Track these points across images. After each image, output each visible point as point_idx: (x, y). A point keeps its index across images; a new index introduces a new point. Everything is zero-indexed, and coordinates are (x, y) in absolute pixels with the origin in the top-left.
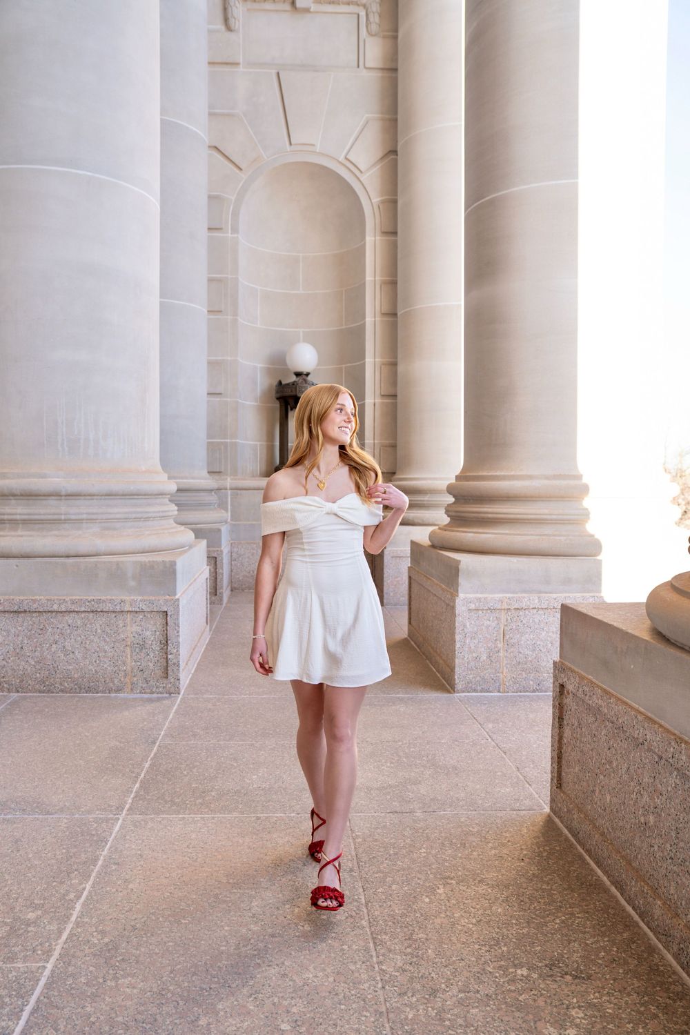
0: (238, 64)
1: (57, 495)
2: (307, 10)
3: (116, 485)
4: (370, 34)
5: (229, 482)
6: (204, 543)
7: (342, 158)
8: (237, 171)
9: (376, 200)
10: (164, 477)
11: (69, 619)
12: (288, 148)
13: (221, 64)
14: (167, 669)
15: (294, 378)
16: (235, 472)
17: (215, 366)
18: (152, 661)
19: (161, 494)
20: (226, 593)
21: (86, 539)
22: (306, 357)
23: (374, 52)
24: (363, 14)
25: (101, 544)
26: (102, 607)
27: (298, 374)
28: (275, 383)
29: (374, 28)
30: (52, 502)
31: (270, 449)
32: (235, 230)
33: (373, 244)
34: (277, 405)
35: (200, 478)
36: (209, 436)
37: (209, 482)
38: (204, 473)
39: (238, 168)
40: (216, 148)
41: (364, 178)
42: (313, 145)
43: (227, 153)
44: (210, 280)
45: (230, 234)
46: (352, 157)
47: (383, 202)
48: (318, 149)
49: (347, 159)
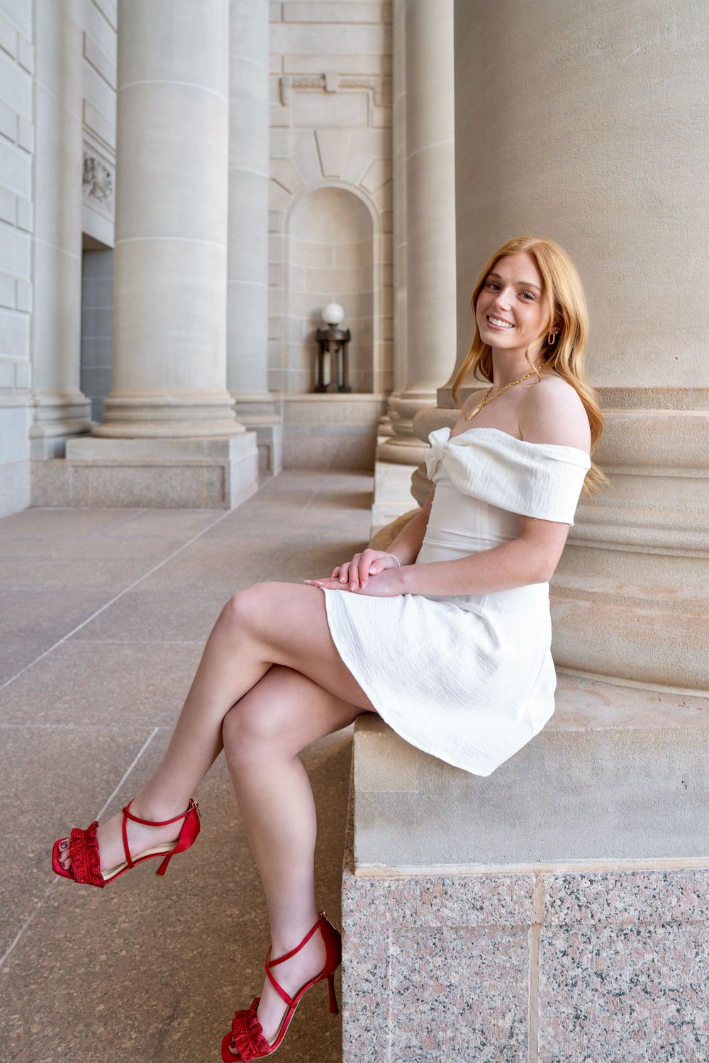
0: (287, 127)
1: (168, 406)
2: (333, 92)
3: (199, 401)
4: (376, 105)
5: (282, 397)
6: (253, 435)
7: (357, 184)
8: (287, 193)
9: (380, 211)
10: (228, 396)
11: (174, 470)
12: (321, 178)
13: (278, 127)
14: (224, 496)
15: (327, 328)
16: (286, 391)
17: (273, 321)
18: (216, 492)
19: (224, 406)
20: (277, 469)
21: (183, 429)
22: (335, 313)
23: (378, 116)
24: (371, 93)
25: (191, 432)
26: (191, 464)
27: (331, 325)
28: (315, 329)
29: (378, 102)
30: (166, 410)
31: (312, 374)
32: (287, 232)
33: (378, 238)
34: (316, 345)
35: (262, 394)
36: (269, 365)
37: (268, 397)
38: (265, 391)
39: (289, 192)
40: (274, 180)
41: (373, 197)
42: (338, 177)
43: (282, 183)
44: (270, 265)
45: (283, 235)
46: (364, 184)
47: (385, 212)
48: (342, 179)
49: (361, 185)
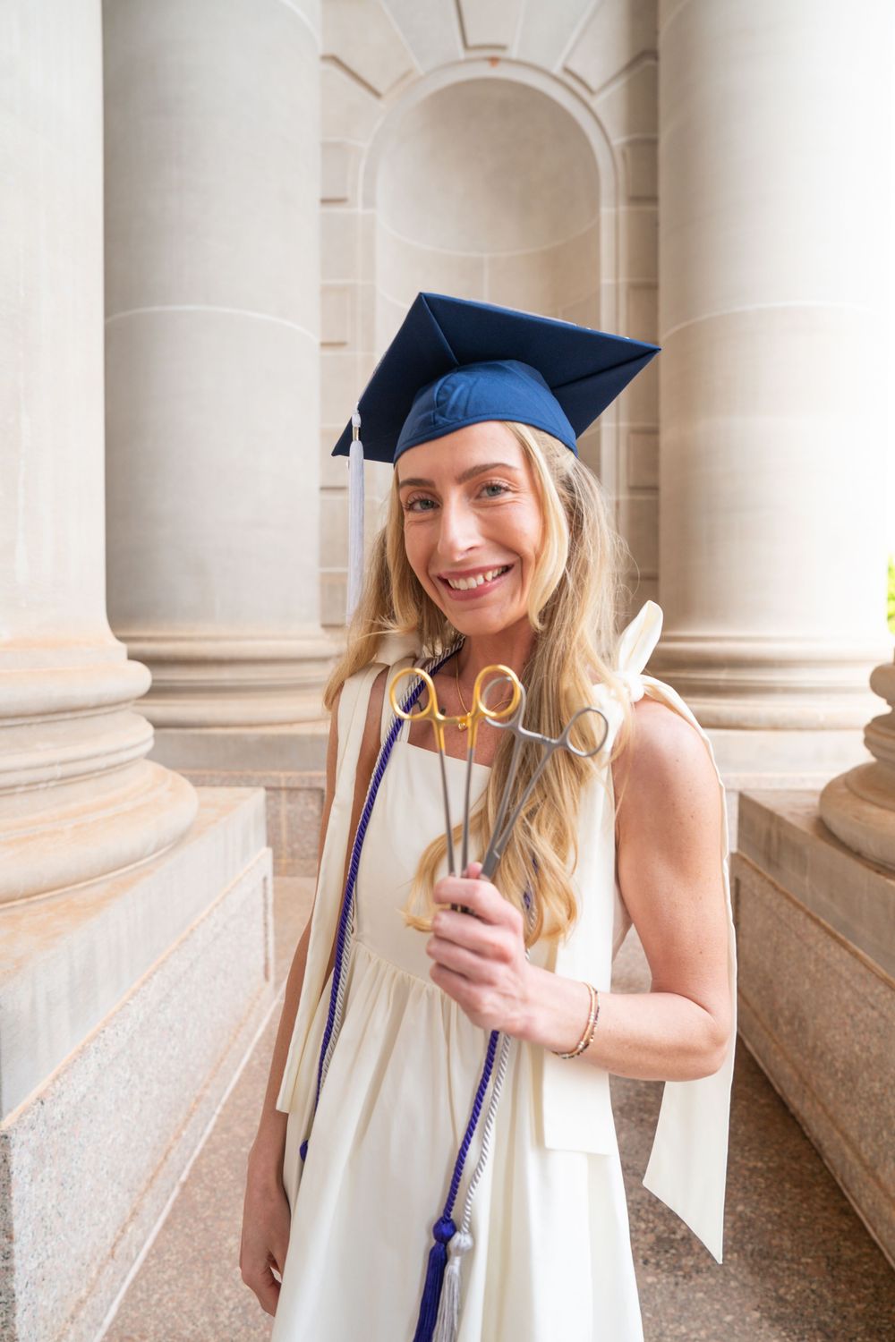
7: (556, 69)
8: (371, 98)
9: (618, 140)
12: (462, 55)
32: (369, 202)
36: (323, 562)
37: (323, 644)
38: (315, 627)
39: (377, 94)
40: (335, 60)
41: (597, 103)
42: (503, 47)
43: (354, 67)
44: (325, 290)
45: (359, 210)
46: (575, 66)
47: (632, 144)
48: (513, 53)
49: (567, 70)
